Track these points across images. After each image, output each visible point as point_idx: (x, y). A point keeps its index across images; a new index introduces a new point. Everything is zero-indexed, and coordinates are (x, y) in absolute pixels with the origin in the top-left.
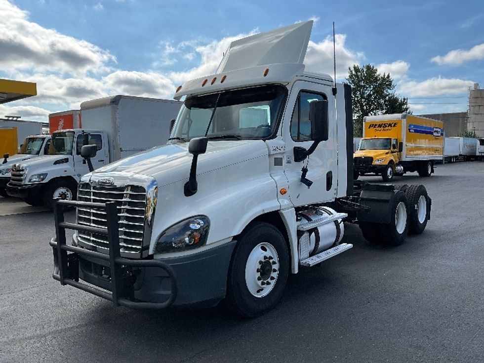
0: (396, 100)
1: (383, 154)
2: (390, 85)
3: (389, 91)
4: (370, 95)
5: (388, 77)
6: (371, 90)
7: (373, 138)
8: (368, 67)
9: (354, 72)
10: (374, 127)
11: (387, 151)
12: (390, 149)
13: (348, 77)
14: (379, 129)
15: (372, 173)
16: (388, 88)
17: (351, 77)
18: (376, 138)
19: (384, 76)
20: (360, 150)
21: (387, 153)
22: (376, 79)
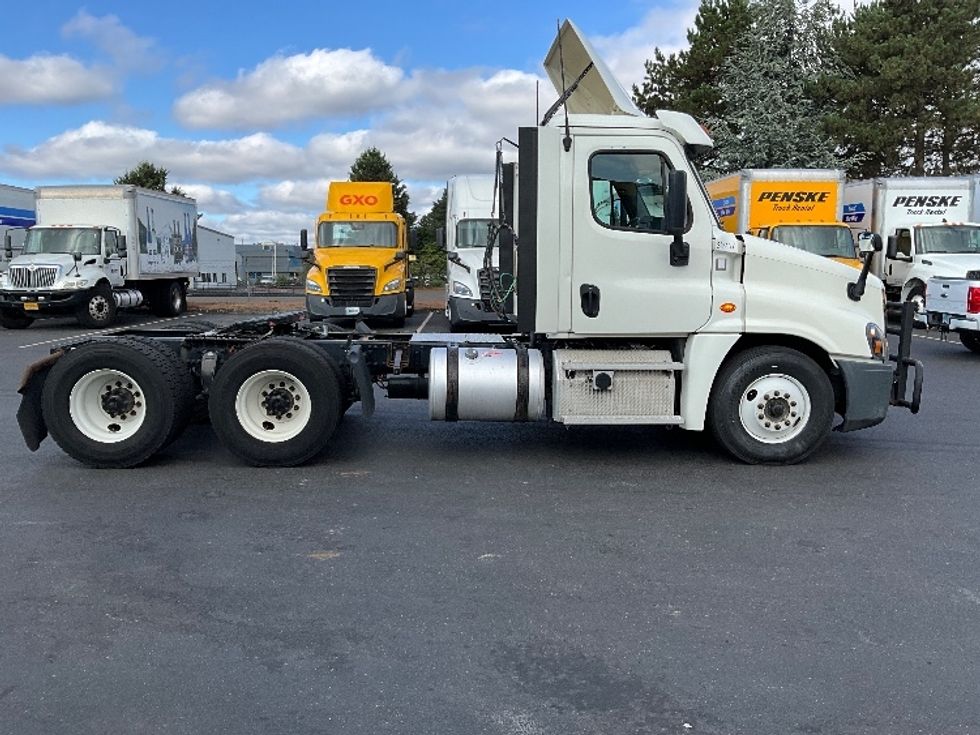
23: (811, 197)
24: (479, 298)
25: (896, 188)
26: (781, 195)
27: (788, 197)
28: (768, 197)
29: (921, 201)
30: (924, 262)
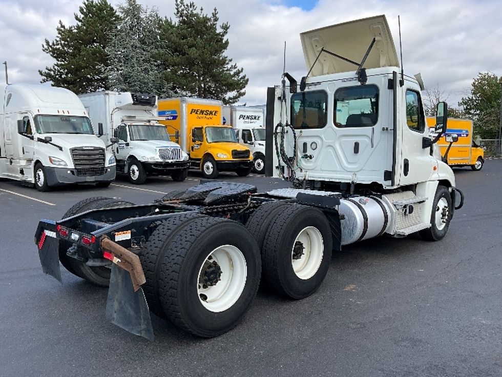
23: (211, 113)
24: (74, 168)
25: (239, 111)
26: (199, 111)
27: (202, 112)
28: (194, 112)
29: (248, 117)
30: (259, 144)
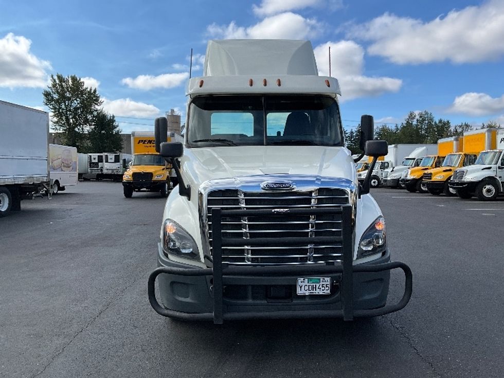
0: (104, 116)
1: (160, 170)
2: (97, 100)
3: (96, 106)
4: (76, 109)
5: (95, 91)
6: (78, 103)
7: (147, 153)
8: (74, 79)
9: (57, 81)
10: (144, 143)
11: (163, 167)
12: (164, 165)
13: (51, 86)
14: (149, 145)
15: (145, 189)
16: (96, 104)
17: (54, 86)
18: (150, 153)
19: (91, 90)
20: (134, 165)
21: (163, 169)
22: (82, 93)
